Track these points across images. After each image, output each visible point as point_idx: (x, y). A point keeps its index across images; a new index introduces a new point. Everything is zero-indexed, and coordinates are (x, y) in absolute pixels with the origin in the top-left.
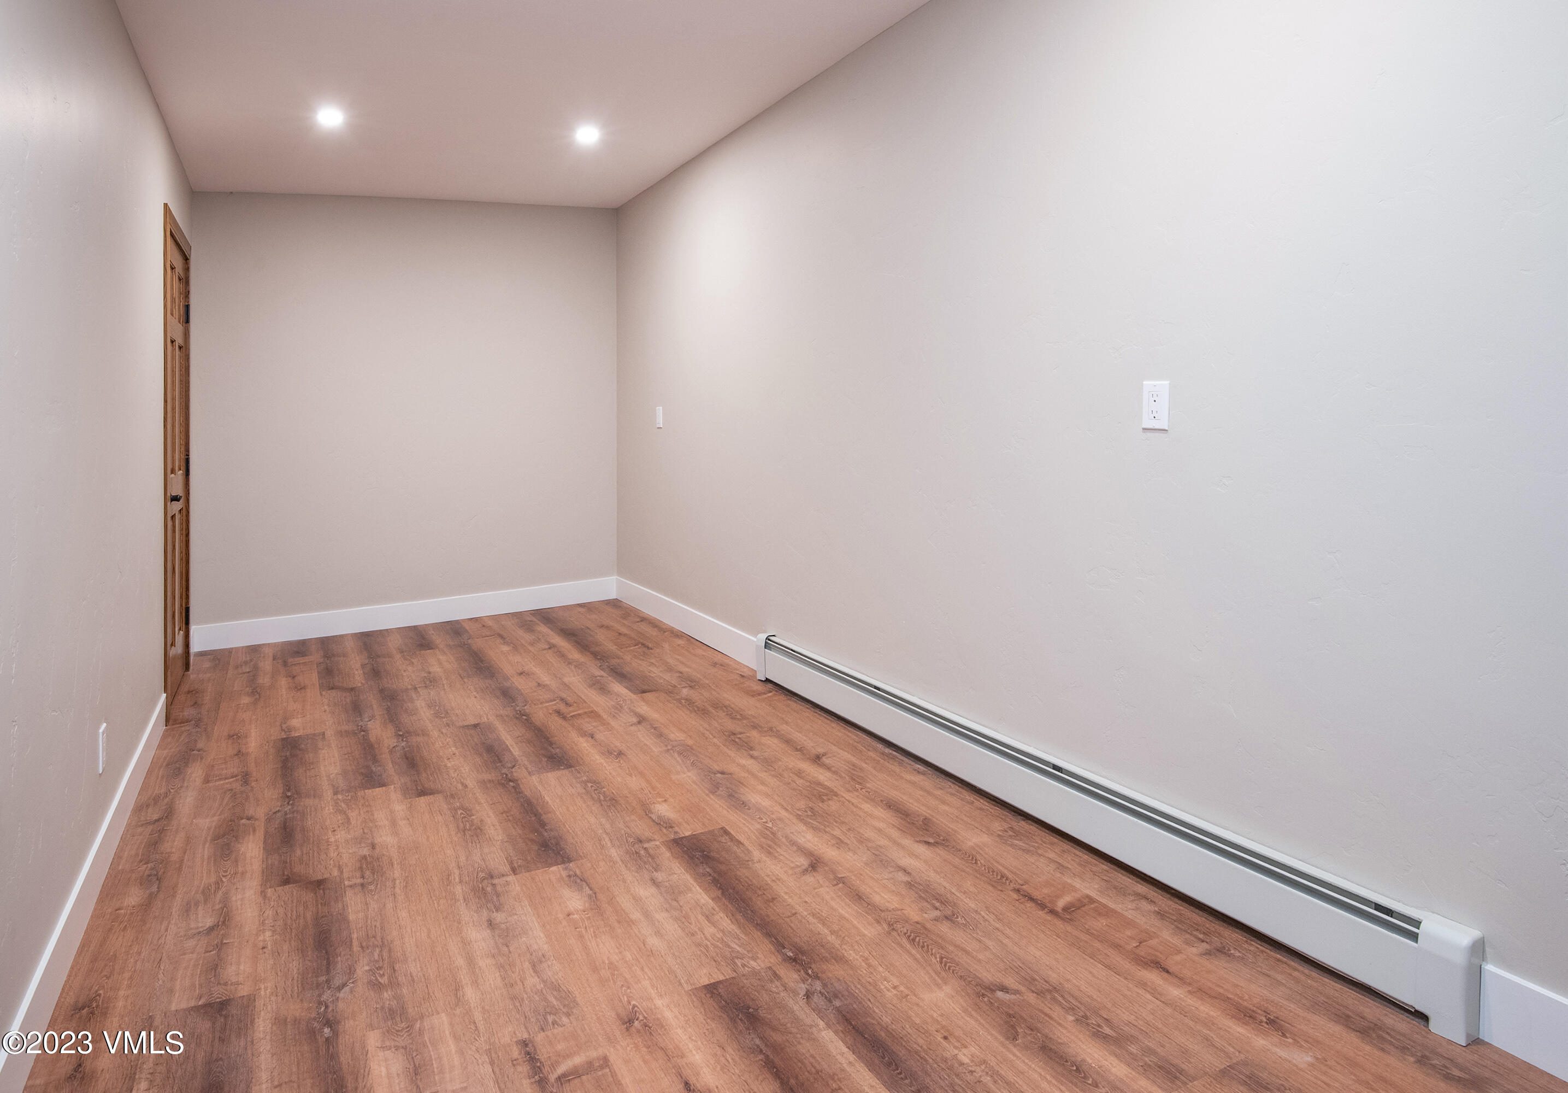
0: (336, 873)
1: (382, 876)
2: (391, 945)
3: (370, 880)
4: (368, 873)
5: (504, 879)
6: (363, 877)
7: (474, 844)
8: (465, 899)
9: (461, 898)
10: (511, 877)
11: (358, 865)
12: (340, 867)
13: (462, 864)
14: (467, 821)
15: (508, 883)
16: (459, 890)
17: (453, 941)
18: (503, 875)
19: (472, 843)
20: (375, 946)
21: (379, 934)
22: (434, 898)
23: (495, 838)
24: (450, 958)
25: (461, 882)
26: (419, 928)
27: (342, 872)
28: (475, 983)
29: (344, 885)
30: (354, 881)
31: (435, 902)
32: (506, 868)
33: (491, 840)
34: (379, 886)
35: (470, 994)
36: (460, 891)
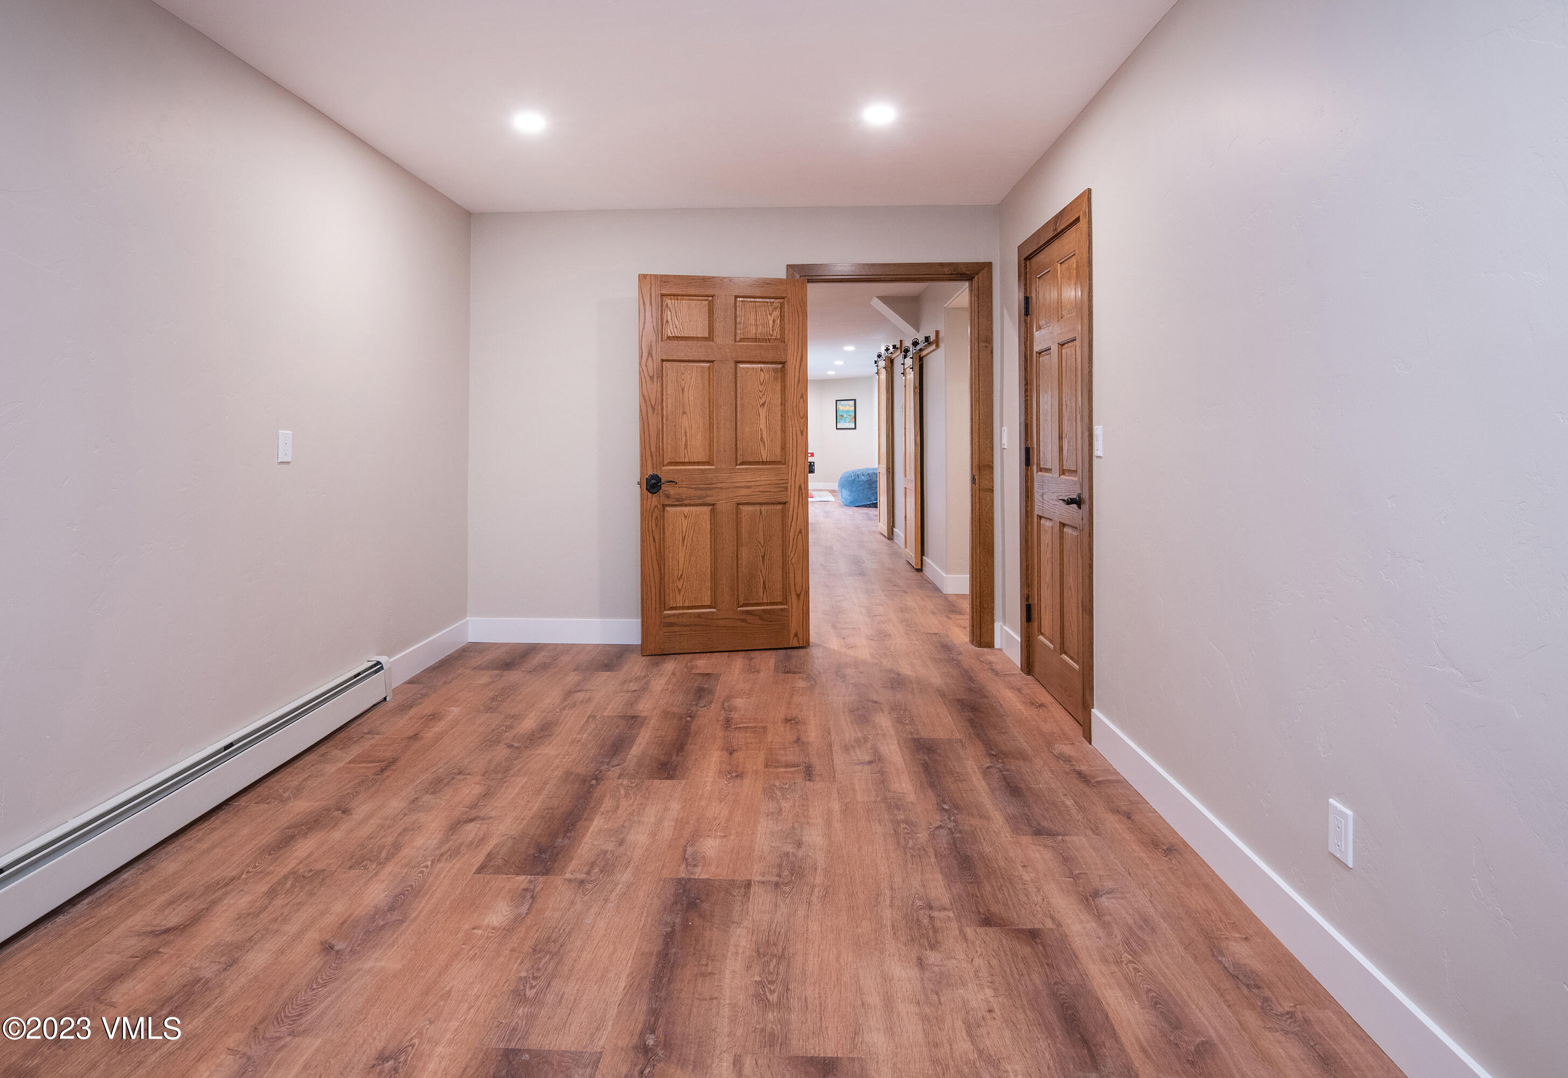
0: (969, 931)
1: (907, 914)
2: (896, 847)
3: (922, 912)
4: (926, 921)
5: (764, 879)
6: (931, 918)
7: (778, 930)
8: (816, 869)
9: (819, 871)
10: (756, 879)
11: (940, 937)
12: (965, 939)
13: (804, 906)
14: (770, 973)
15: (763, 874)
16: (819, 879)
17: (839, 838)
18: (763, 883)
19: (779, 933)
20: (913, 849)
21: (909, 857)
22: (848, 876)
23: (746, 931)
24: (845, 829)
25: (813, 887)
26: (869, 854)
27: (961, 931)
28: (830, 811)
29: (954, 912)
30: (943, 915)
31: (848, 873)
32: (755, 889)
33: (753, 931)
34: (910, 903)
35: (836, 806)
36: (817, 877)
